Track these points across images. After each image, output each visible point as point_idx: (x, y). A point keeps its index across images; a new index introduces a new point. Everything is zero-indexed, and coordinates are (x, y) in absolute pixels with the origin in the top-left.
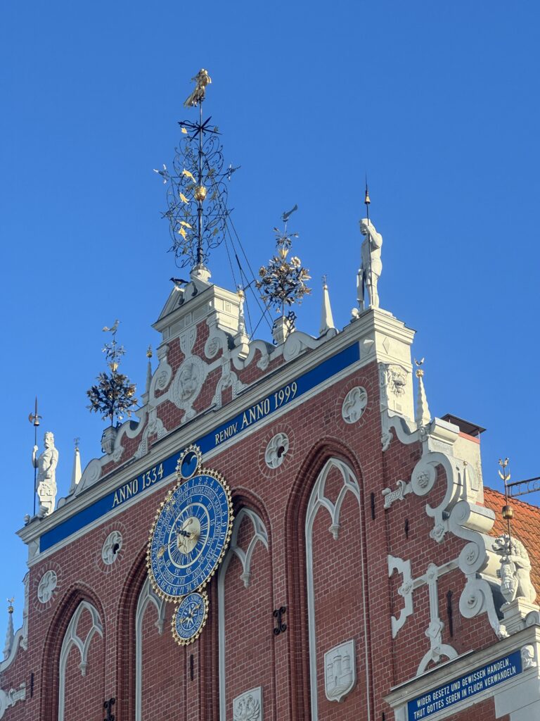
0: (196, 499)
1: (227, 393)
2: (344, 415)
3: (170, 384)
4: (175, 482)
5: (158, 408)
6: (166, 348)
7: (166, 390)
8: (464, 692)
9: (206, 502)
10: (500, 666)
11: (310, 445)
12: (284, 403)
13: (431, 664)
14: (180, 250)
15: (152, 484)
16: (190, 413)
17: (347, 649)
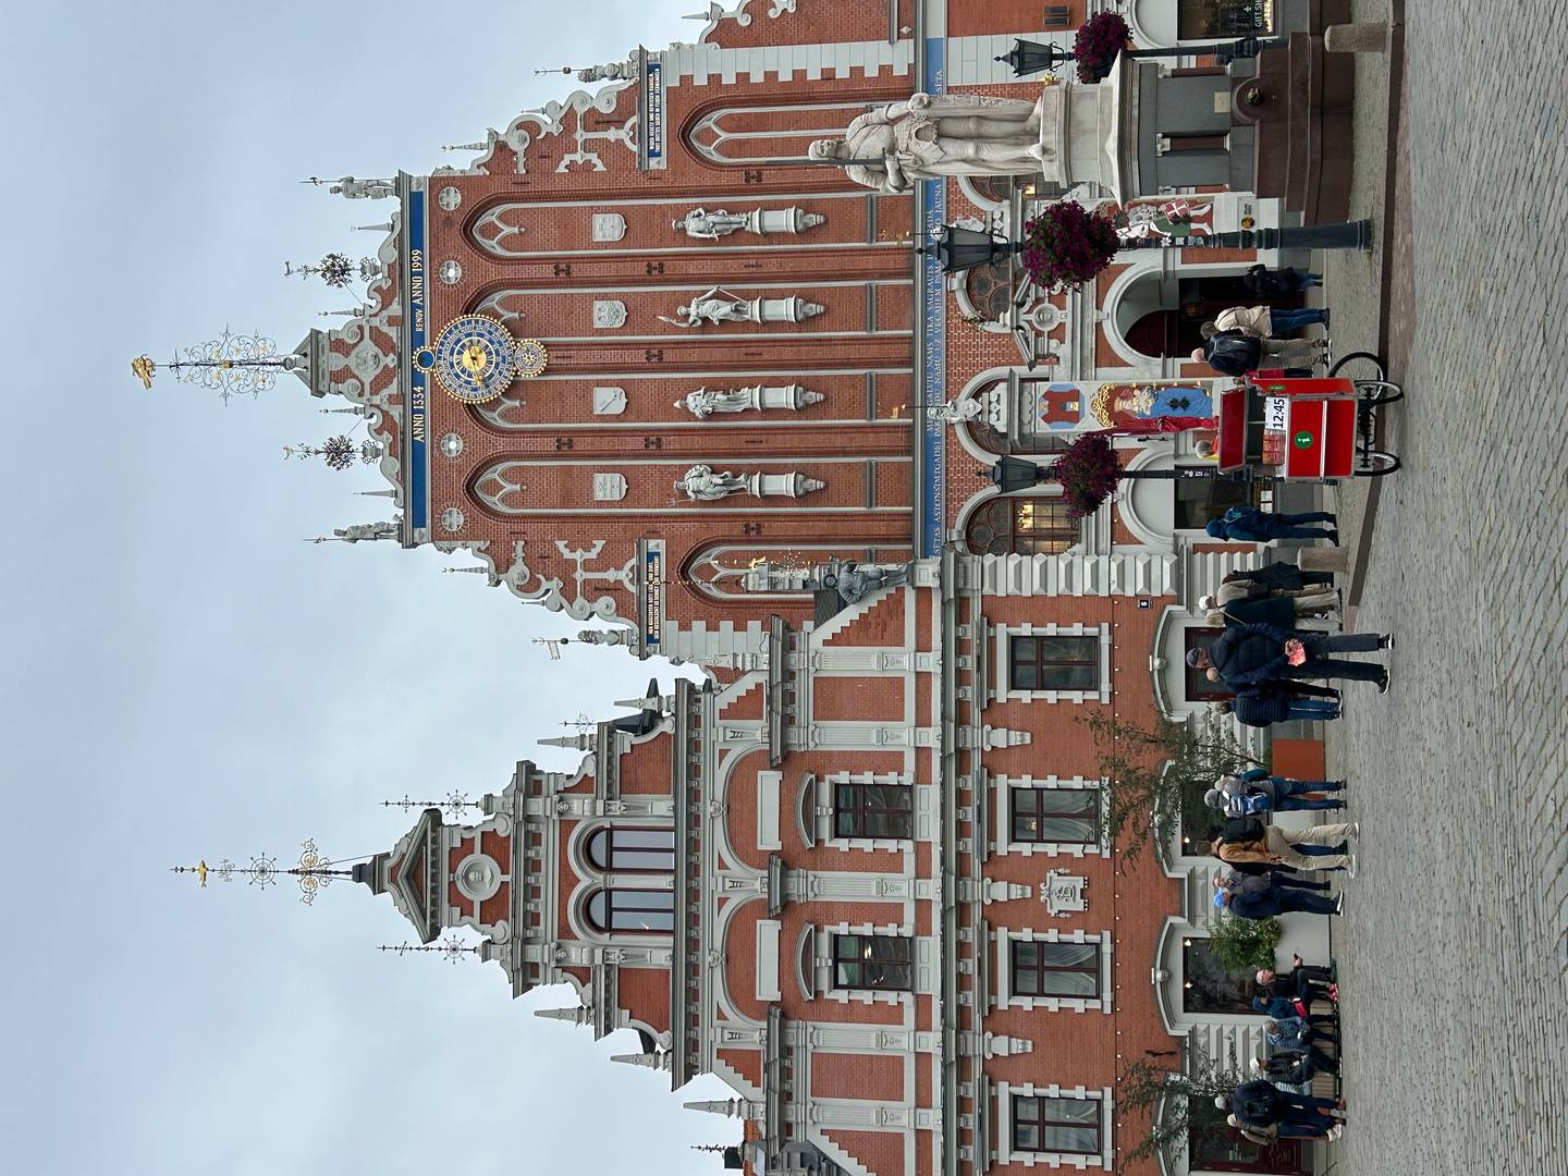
0: (452, 354)
1: (391, 321)
2: (453, 209)
3: (360, 382)
4: (432, 374)
5: (371, 394)
6: (333, 384)
7: (363, 384)
8: (657, 110)
9: (459, 340)
10: (651, 80)
11: (459, 240)
12: (422, 262)
13: (632, 139)
14: (260, 385)
15: (424, 399)
16: (390, 361)
17: (598, 219)
